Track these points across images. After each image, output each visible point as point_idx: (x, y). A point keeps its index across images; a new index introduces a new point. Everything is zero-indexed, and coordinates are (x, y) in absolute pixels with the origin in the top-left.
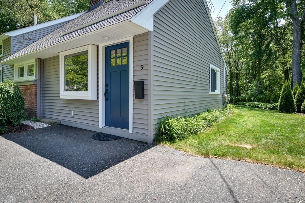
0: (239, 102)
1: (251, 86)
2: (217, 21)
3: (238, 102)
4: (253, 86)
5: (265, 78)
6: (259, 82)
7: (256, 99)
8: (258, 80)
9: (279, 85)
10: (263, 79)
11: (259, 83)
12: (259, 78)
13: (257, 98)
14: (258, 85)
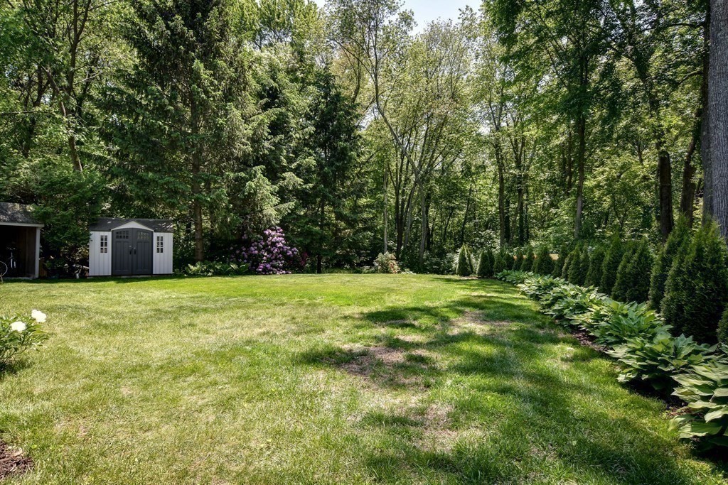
0: (509, 267)
1: (556, 214)
2: (461, 21)
3: (505, 271)
4: (563, 212)
5: (598, 186)
6: (579, 198)
7: (569, 264)
8: (579, 193)
9: (639, 208)
10: (591, 190)
11: (579, 202)
12: (580, 187)
13: (571, 259)
14: (578, 209)
